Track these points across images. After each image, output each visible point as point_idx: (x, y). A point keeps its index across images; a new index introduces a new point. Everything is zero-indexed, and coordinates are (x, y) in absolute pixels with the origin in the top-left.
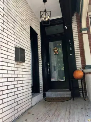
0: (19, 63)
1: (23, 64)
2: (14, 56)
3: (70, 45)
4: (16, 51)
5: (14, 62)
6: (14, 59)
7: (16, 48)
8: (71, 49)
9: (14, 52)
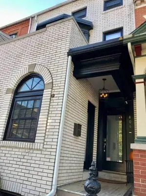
0: (75, 137)
1: (79, 137)
2: (73, 130)
3: (130, 122)
4: (75, 126)
5: (72, 135)
6: (73, 133)
7: (75, 123)
8: (130, 127)
9: (73, 127)
